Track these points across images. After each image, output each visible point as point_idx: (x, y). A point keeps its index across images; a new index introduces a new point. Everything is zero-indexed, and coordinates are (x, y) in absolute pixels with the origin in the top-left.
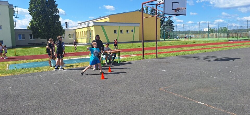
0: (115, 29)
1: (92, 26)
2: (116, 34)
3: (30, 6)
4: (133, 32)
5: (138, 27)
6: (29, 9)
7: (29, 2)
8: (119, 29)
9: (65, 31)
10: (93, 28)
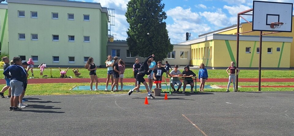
0: (248, 46)
1: (211, 41)
2: (250, 54)
3: (128, 10)
4: (279, 53)
5: (290, 44)
6: (126, 13)
7: (127, 5)
8: (255, 46)
9: (174, 47)
10: (212, 44)
